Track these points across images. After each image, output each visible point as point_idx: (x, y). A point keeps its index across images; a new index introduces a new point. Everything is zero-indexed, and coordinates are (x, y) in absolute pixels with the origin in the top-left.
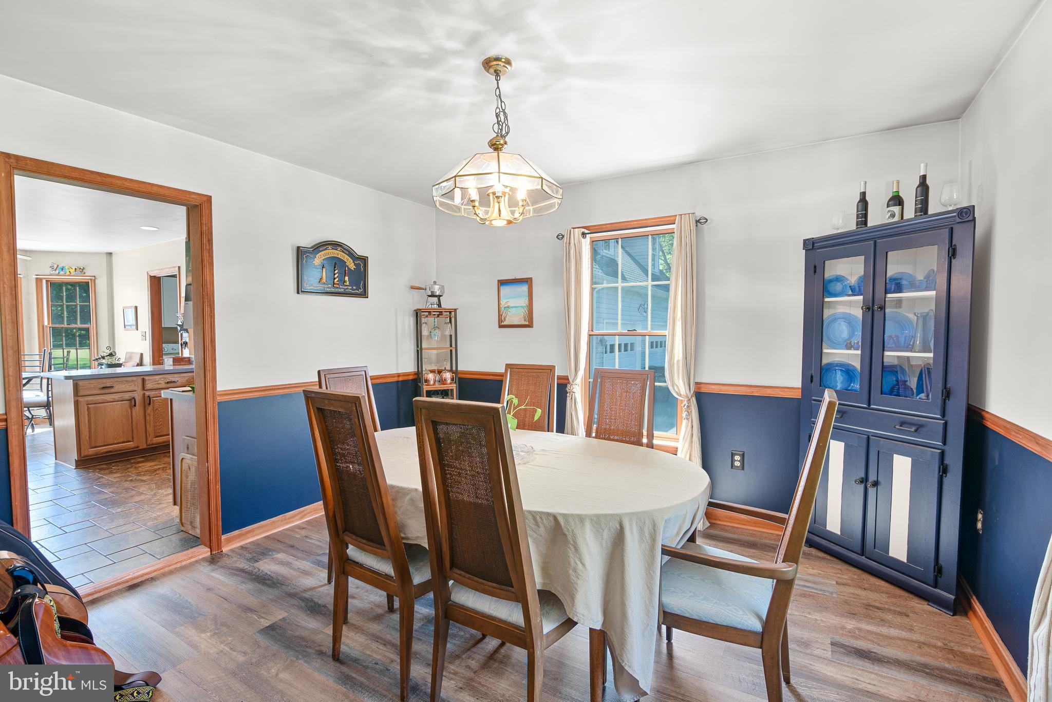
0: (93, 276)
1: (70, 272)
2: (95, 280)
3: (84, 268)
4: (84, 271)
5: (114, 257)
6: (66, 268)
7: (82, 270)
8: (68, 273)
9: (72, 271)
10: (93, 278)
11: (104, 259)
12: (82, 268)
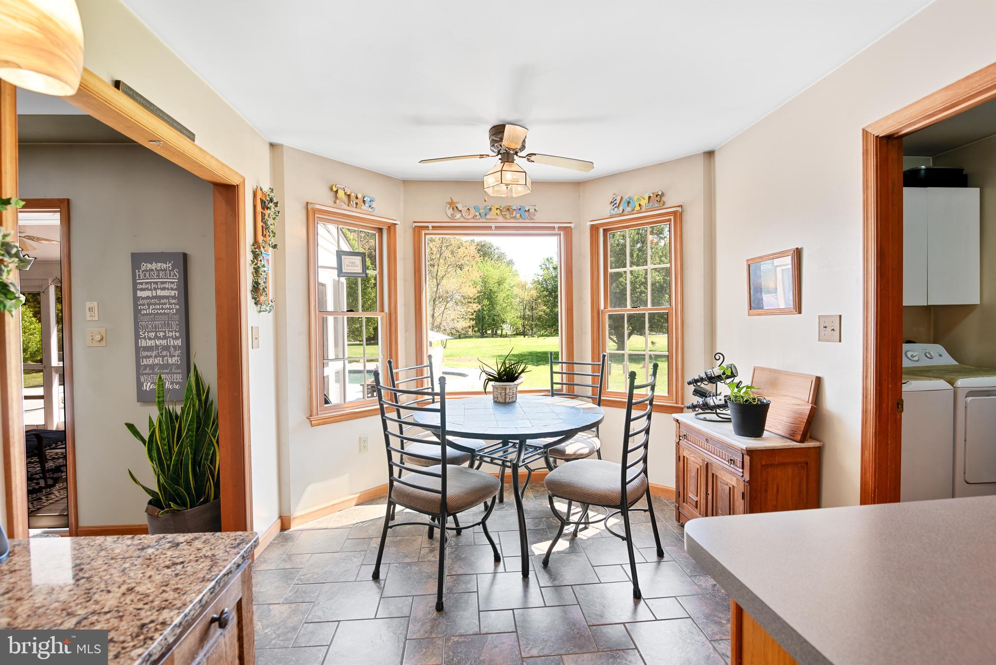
0: (679, 206)
1: (640, 205)
2: (681, 214)
3: (663, 194)
4: (664, 199)
5: (718, 158)
6: (635, 199)
7: (659, 197)
8: (638, 208)
9: (644, 202)
10: (679, 209)
11: (699, 169)
12: (660, 193)
